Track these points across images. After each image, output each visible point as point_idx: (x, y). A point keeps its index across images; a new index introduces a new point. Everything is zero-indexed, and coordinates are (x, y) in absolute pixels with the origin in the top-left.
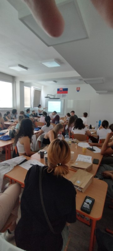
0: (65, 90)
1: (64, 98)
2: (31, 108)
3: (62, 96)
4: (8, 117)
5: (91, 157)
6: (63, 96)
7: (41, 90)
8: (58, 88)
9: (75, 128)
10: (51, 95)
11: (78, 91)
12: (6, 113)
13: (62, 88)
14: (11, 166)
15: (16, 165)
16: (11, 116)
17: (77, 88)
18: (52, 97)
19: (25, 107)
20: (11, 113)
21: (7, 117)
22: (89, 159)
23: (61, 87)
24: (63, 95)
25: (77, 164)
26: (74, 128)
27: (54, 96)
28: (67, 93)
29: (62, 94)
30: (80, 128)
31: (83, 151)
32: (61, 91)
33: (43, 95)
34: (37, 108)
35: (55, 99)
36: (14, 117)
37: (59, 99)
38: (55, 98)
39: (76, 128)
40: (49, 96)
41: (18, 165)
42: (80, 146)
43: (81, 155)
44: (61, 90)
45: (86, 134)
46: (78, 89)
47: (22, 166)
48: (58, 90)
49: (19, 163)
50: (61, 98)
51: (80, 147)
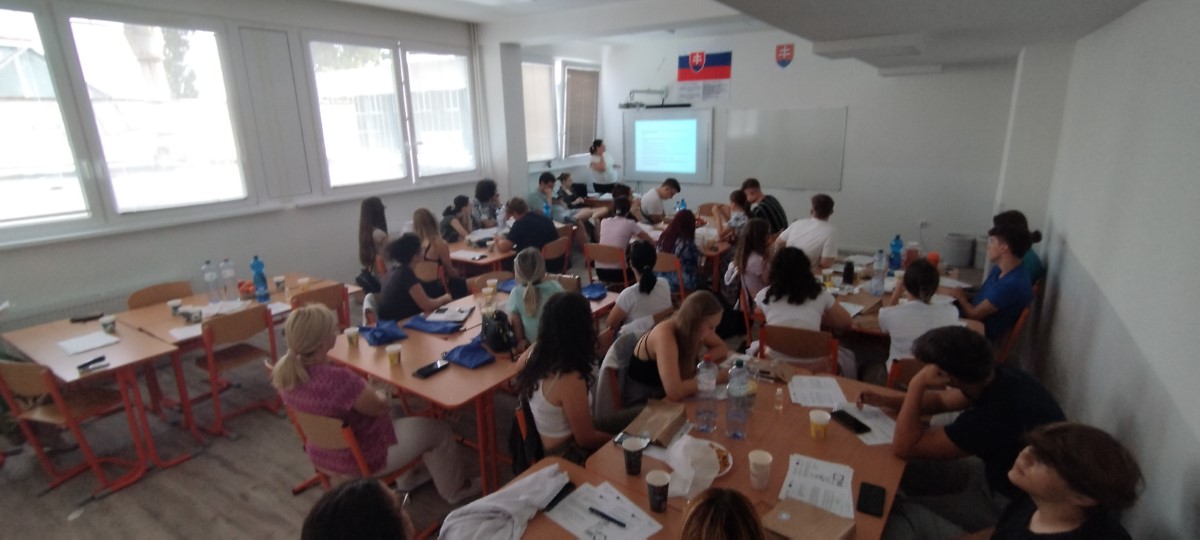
0: (718, 64)
1: (711, 102)
2: (558, 159)
3: (701, 91)
4: (461, 220)
5: (846, 472)
6: (708, 92)
7: (599, 66)
8: (683, 54)
9: (772, 298)
10: (649, 92)
11: (784, 62)
12: (451, 203)
13: (702, 54)
14: (516, 520)
15: (532, 513)
16: (474, 212)
17: (779, 48)
18: (657, 100)
19: (532, 157)
20: (472, 199)
21: (456, 224)
22: (840, 484)
23: (698, 49)
24: (704, 87)
25: (785, 516)
26: (768, 295)
27: (665, 92)
28: (726, 75)
29: (700, 83)
30: (797, 299)
31: (813, 434)
32: (697, 67)
33: (611, 94)
34: (585, 158)
35: (666, 107)
36: (484, 217)
37: (688, 105)
38: (666, 103)
39: (778, 298)
40: (638, 98)
41: (541, 513)
42: (799, 402)
43: (805, 460)
44: (697, 60)
45: (824, 327)
46: (785, 54)
47: (555, 515)
48: (684, 62)
49: (545, 506)
50: (697, 102)
51: (797, 405)
